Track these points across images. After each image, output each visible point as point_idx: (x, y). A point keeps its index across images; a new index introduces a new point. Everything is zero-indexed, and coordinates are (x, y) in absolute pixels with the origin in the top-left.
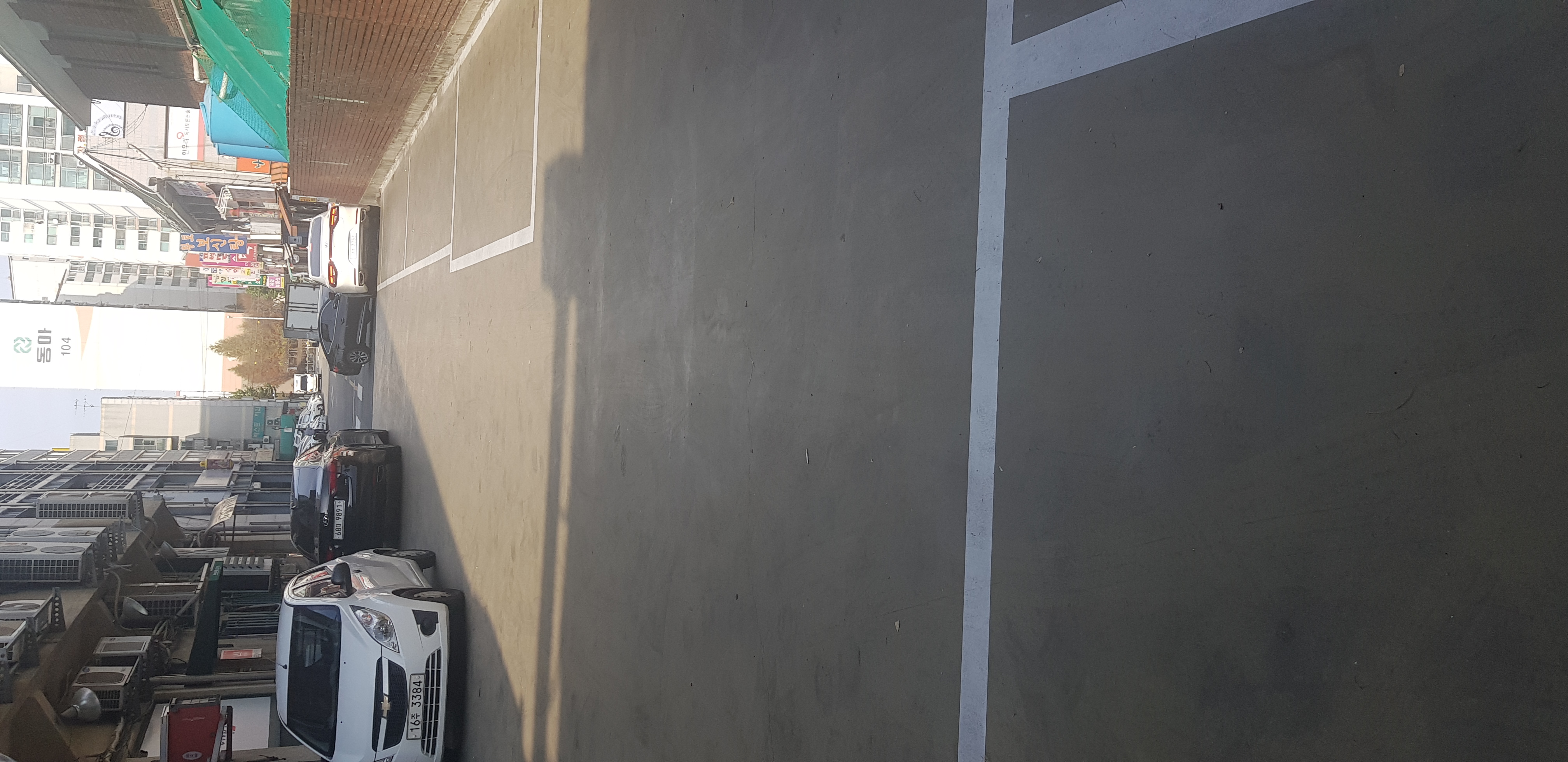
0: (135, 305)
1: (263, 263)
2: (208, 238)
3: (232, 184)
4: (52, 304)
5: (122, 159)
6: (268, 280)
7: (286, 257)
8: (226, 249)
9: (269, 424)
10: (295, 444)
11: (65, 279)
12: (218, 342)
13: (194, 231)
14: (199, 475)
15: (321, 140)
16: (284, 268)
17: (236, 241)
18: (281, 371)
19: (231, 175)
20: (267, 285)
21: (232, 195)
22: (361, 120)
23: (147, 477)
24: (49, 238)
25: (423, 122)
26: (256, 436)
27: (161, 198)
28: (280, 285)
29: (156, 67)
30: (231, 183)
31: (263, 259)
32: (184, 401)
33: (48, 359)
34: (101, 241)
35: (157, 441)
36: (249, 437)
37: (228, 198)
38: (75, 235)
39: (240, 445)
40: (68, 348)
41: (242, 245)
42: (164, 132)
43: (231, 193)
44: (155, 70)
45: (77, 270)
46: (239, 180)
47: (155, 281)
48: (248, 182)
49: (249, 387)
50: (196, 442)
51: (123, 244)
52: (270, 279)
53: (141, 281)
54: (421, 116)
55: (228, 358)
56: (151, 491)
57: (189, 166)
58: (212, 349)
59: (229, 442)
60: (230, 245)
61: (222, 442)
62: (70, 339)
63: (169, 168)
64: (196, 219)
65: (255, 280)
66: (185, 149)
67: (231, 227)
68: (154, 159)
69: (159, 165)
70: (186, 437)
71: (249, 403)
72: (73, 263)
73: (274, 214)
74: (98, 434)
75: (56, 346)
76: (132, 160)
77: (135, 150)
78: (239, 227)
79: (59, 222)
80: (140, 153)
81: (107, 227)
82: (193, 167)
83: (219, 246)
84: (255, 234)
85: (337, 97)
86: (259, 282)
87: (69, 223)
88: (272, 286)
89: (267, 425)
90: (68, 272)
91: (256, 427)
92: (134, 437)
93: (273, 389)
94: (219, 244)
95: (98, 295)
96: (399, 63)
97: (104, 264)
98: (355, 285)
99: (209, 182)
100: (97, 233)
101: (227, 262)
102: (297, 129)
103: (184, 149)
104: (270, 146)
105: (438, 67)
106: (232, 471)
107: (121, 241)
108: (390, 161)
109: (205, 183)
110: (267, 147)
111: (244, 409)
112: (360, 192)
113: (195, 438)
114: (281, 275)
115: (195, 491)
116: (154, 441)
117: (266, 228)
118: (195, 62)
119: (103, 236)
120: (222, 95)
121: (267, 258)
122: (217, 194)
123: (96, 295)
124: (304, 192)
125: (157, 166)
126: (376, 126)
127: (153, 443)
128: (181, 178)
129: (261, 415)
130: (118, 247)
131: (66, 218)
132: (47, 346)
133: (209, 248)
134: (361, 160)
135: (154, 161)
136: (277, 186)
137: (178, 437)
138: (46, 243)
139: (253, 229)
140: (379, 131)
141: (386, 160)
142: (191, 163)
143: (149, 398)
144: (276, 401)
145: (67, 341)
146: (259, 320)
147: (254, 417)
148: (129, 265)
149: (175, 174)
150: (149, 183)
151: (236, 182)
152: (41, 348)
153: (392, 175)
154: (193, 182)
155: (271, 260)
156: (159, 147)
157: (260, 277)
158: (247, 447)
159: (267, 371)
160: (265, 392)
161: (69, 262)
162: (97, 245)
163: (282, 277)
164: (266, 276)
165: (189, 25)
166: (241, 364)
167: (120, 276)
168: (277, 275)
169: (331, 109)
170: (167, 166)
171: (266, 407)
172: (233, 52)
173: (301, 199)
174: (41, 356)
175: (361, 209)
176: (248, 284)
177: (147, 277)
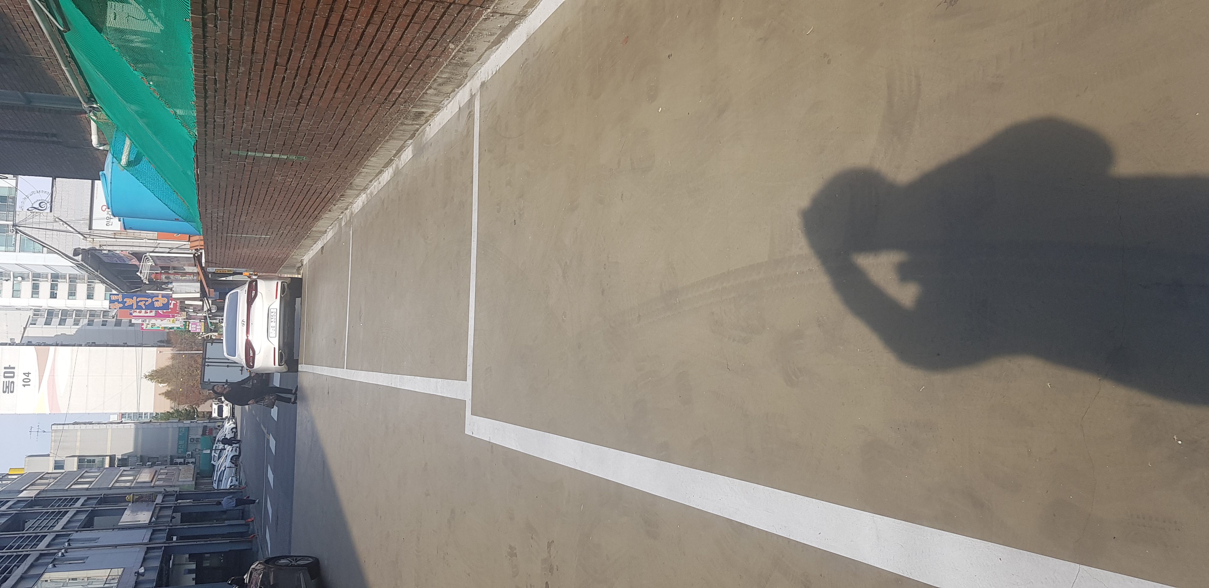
0: (83, 344)
1: (185, 313)
2: (135, 298)
3: (153, 252)
4: (17, 345)
5: (48, 232)
6: (190, 324)
7: (205, 309)
8: (151, 307)
9: (192, 441)
10: (212, 462)
11: (29, 323)
12: (151, 372)
13: (123, 292)
14: (126, 508)
15: (239, 211)
16: (205, 316)
17: (160, 299)
18: (202, 393)
19: (153, 243)
20: (190, 329)
21: (154, 261)
22: (294, 185)
23: (77, 512)
24: (14, 292)
25: (379, 183)
26: (180, 452)
27: (87, 266)
28: (201, 329)
29: (54, 135)
30: (152, 250)
31: (185, 309)
32: (121, 425)
33: (12, 390)
34: (56, 294)
35: (97, 459)
36: (174, 453)
37: (150, 263)
38: (35, 289)
39: (167, 460)
40: (28, 380)
41: (165, 302)
42: (89, 205)
43: (152, 259)
44: (55, 139)
45: (38, 316)
46: (160, 247)
47: (101, 323)
48: (168, 249)
49: (176, 409)
50: (130, 459)
51: (75, 296)
52: (192, 324)
53: (90, 323)
54: (377, 175)
55: (159, 385)
56: (79, 531)
57: (113, 237)
58: (146, 378)
59: (158, 458)
60: (154, 303)
61: (152, 458)
62: (30, 373)
63: (93, 239)
64: (124, 281)
65: (179, 326)
66: (109, 221)
67: (155, 288)
68: (79, 231)
69: (84, 237)
70: (122, 455)
71: (174, 425)
72: (35, 310)
73: (193, 276)
74: (48, 455)
75: (18, 380)
76: (58, 232)
77: (62, 223)
78: (163, 286)
79: (22, 280)
80: (66, 225)
81: (61, 282)
82: (116, 237)
83: (144, 304)
84: (176, 293)
85: (265, 151)
86: (183, 327)
87: (31, 280)
88: (194, 330)
89: (189, 442)
90: (31, 318)
91: (180, 445)
92: (79, 456)
93: (195, 409)
94: (144, 302)
95: (55, 336)
96: (372, 86)
97: (61, 311)
98: (275, 365)
99: (131, 251)
100: (53, 287)
101: (154, 315)
102: (209, 198)
103: (107, 221)
104: (180, 218)
105: (435, 92)
106: (155, 503)
107: (73, 293)
108: (320, 232)
109: (128, 252)
110: (176, 220)
111: (170, 429)
112: (280, 262)
113: (129, 455)
114: (202, 321)
115: (119, 529)
116: (95, 460)
117: (187, 288)
118: (93, 126)
119: (58, 289)
120: (124, 161)
121: (189, 309)
122: (140, 260)
123: (53, 336)
124: (219, 264)
125: (82, 237)
126: (312, 191)
127: (94, 461)
128: (105, 248)
129: (184, 435)
130: (71, 297)
131: (29, 276)
132: (11, 380)
133: (136, 307)
134: (286, 232)
135: (79, 233)
136: (196, 252)
137: (115, 455)
138: (12, 296)
139: (175, 289)
140: (314, 198)
141: (315, 231)
142: (114, 233)
143: (91, 423)
144: (198, 422)
145: (27, 375)
146: (184, 354)
147: (179, 436)
148: (81, 311)
149: (99, 244)
150: (74, 254)
151: (157, 250)
152: (6, 382)
153: (320, 247)
154: (116, 251)
155: (192, 311)
156: (84, 219)
157: (184, 323)
158: (173, 461)
159: (191, 395)
160: (188, 413)
161: (32, 310)
162: (53, 297)
163: (202, 323)
164: (189, 322)
165: (80, 79)
166: (169, 389)
167: (73, 320)
168: (198, 321)
169: (255, 169)
170: (92, 237)
171: (188, 427)
172: (137, 112)
173: (217, 270)
174: (6, 388)
175: (282, 282)
176: (173, 329)
177: (95, 320)
